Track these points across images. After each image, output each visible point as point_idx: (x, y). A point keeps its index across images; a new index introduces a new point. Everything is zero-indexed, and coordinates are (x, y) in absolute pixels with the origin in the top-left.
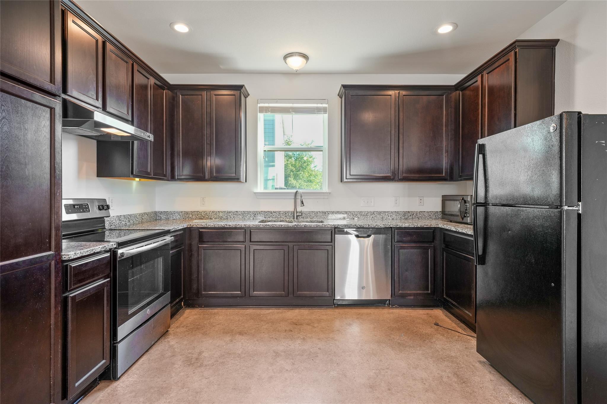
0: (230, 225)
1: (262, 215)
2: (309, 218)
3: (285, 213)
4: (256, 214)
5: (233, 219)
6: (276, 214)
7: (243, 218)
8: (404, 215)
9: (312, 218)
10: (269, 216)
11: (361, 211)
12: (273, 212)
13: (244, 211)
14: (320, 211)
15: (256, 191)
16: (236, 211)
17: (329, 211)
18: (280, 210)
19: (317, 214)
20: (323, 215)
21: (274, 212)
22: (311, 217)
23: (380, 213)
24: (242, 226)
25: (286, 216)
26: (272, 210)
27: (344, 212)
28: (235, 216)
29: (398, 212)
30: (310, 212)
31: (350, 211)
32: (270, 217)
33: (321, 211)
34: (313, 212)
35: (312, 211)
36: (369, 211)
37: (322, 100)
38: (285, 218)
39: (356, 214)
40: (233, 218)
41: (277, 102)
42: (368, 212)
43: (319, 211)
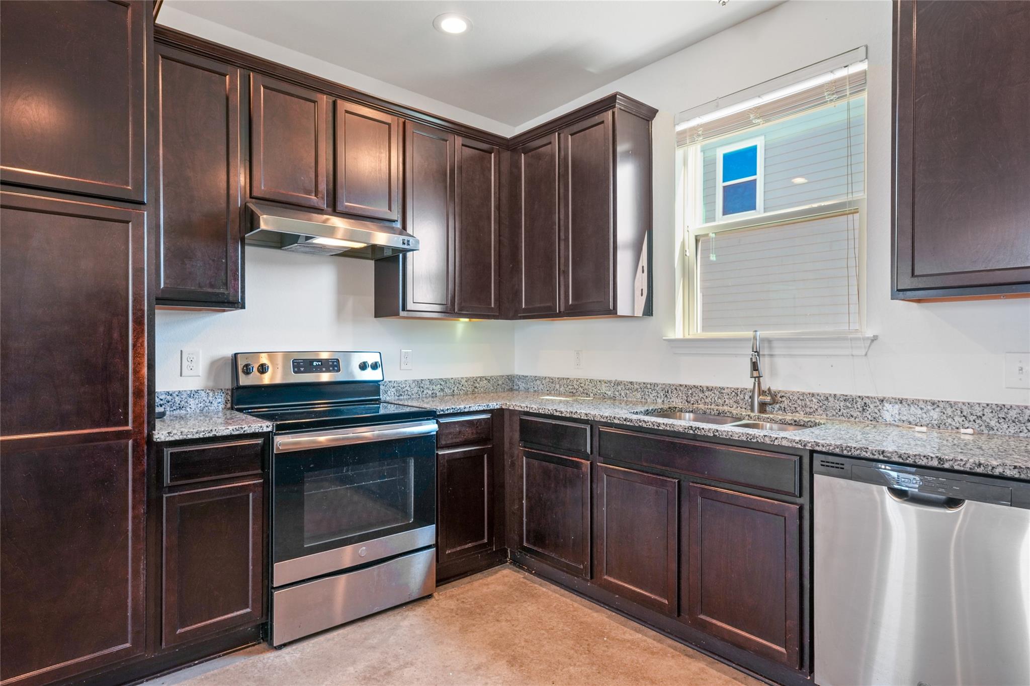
1: (681, 395)
3: (734, 394)
4: (670, 392)
5: (625, 398)
6: (713, 395)
7: (642, 398)
10: (697, 398)
11: (1000, 403)
12: (705, 389)
13: (645, 381)
14: (835, 395)
15: (671, 336)
16: (631, 381)
17: (868, 397)
18: (721, 385)
19: (826, 402)
20: (848, 407)
21: (707, 388)
22: (808, 410)
24: (582, 418)
26: (704, 383)
27: (926, 402)
28: (628, 392)
30: (803, 394)
31: (952, 399)
32: (699, 402)
33: (838, 393)
34: (813, 395)
35: (812, 391)
37: (844, 56)
38: (735, 406)
39: (980, 414)
40: (624, 396)
41: (718, 108)
43: (833, 393)
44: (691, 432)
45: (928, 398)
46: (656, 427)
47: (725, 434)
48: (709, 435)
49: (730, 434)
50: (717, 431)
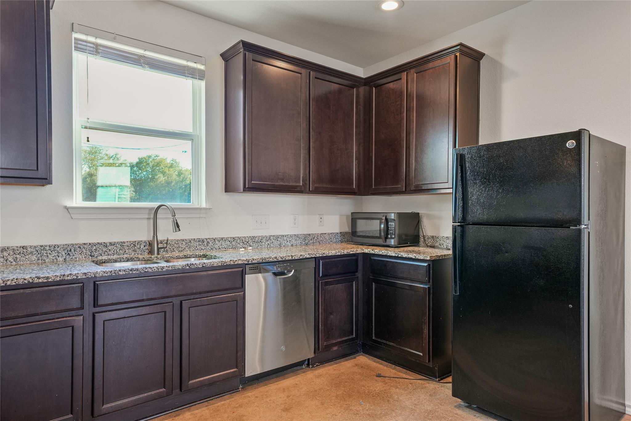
0: (48, 278)
2: (177, 251)
3: (132, 245)
4: (72, 250)
5: (15, 263)
6: (115, 248)
7: (38, 259)
8: (305, 239)
9: (182, 251)
10: (101, 252)
11: (253, 236)
12: (108, 244)
13: (42, 244)
14: (194, 239)
15: (69, 204)
16: (23, 245)
17: (209, 238)
18: (122, 241)
19: (190, 244)
20: (200, 245)
21: (110, 243)
22: (180, 249)
23: (277, 237)
24: (79, 277)
25: (135, 251)
26: (107, 240)
27: (231, 238)
28: (18, 256)
29: (297, 236)
30: (178, 240)
31: (239, 236)
32: (103, 255)
33: (196, 238)
34: (183, 240)
35: (182, 238)
36: (264, 235)
37: (197, 58)
38: (133, 254)
39: (248, 241)
40: (12, 261)
42: (263, 237)
43: (193, 238)
44: (188, 267)
45: (232, 236)
46: (160, 270)
47: (209, 264)
48: (200, 266)
49: (212, 263)
50: (205, 263)
